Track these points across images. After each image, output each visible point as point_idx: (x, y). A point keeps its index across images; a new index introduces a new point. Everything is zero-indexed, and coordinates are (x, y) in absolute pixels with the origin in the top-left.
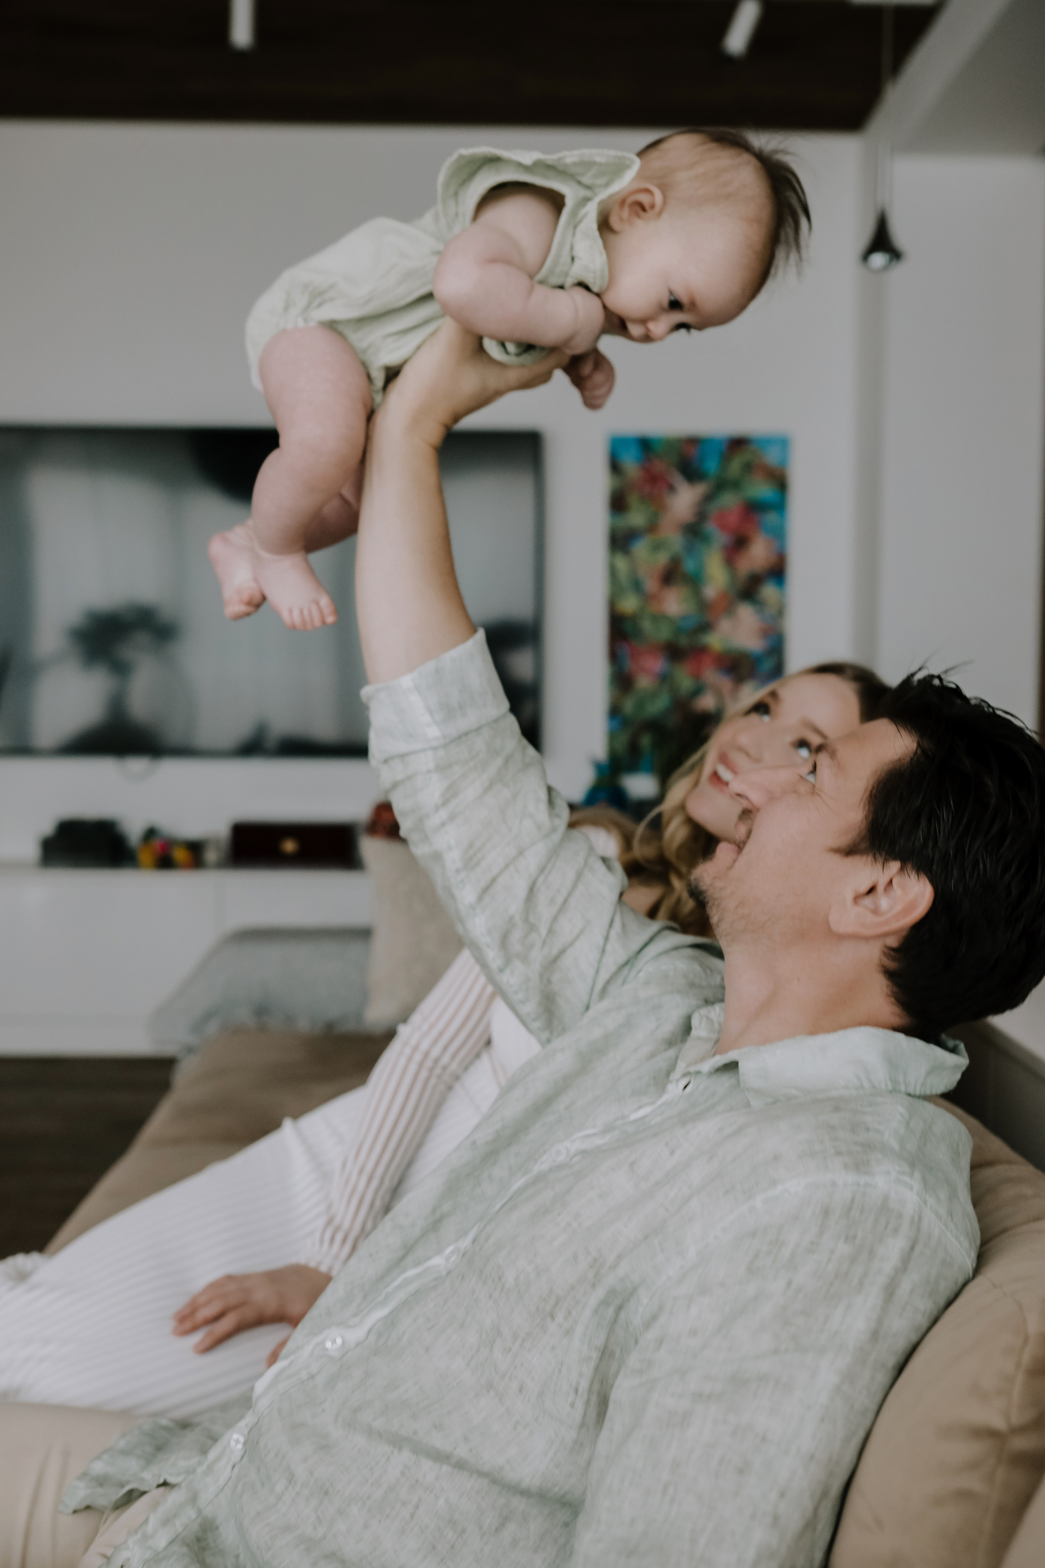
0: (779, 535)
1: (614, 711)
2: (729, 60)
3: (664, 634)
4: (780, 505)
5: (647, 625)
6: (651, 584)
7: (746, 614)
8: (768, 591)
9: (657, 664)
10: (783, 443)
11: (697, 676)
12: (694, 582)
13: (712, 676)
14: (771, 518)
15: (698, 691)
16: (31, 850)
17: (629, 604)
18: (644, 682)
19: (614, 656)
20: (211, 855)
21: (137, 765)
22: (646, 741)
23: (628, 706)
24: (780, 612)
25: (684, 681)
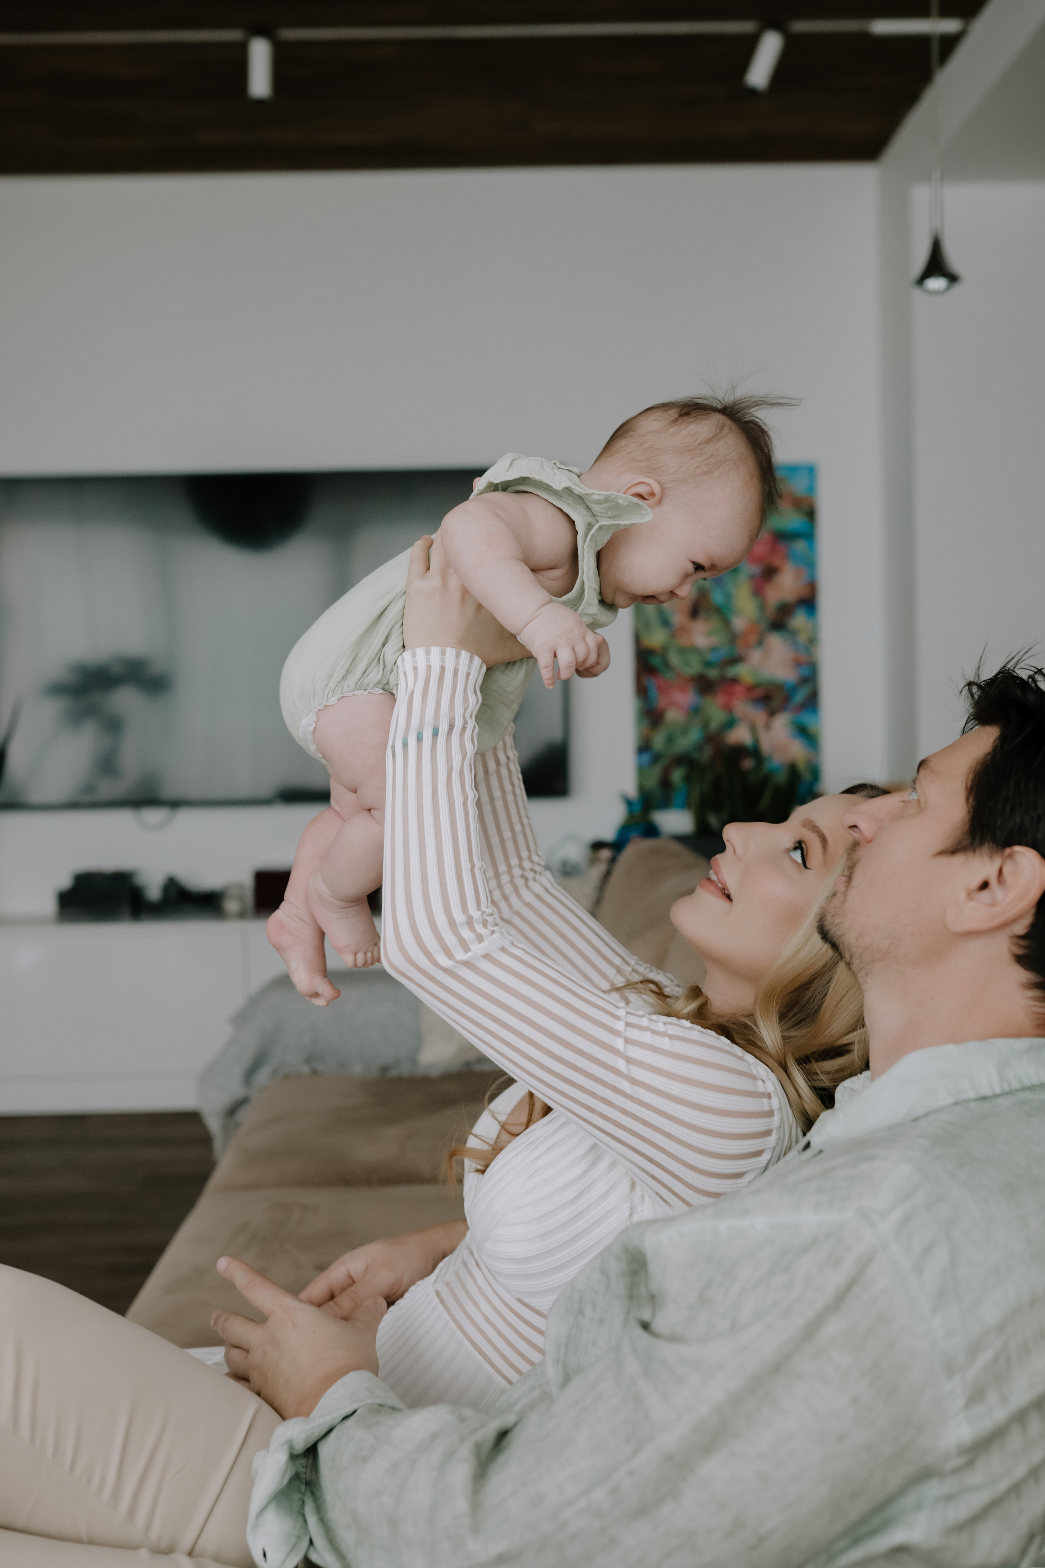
0: (809, 564)
1: (644, 747)
2: (753, 92)
3: (694, 668)
4: (809, 535)
5: (674, 659)
6: (678, 618)
7: (776, 642)
8: (799, 620)
9: (687, 698)
10: (811, 471)
11: (728, 708)
12: (722, 614)
13: (743, 708)
14: (800, 546)
15: (730, 724)
16: (49, 905)
17: (656, 638)
18: (673, 716)
19: (642, 691)
20: (231, 906)
21: (153, 816)
22: (677, 776)
23: (658, 741)
24: (813, 641)
25: (715, 713)
